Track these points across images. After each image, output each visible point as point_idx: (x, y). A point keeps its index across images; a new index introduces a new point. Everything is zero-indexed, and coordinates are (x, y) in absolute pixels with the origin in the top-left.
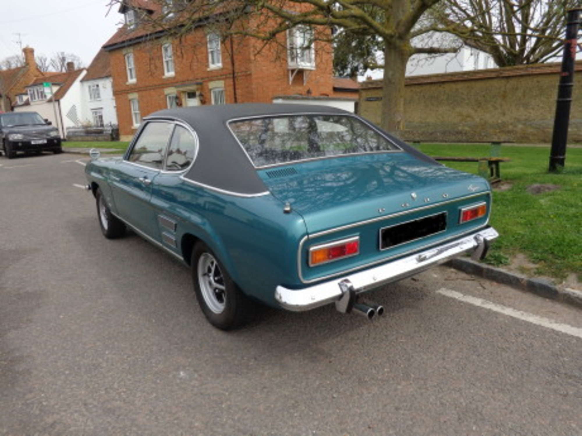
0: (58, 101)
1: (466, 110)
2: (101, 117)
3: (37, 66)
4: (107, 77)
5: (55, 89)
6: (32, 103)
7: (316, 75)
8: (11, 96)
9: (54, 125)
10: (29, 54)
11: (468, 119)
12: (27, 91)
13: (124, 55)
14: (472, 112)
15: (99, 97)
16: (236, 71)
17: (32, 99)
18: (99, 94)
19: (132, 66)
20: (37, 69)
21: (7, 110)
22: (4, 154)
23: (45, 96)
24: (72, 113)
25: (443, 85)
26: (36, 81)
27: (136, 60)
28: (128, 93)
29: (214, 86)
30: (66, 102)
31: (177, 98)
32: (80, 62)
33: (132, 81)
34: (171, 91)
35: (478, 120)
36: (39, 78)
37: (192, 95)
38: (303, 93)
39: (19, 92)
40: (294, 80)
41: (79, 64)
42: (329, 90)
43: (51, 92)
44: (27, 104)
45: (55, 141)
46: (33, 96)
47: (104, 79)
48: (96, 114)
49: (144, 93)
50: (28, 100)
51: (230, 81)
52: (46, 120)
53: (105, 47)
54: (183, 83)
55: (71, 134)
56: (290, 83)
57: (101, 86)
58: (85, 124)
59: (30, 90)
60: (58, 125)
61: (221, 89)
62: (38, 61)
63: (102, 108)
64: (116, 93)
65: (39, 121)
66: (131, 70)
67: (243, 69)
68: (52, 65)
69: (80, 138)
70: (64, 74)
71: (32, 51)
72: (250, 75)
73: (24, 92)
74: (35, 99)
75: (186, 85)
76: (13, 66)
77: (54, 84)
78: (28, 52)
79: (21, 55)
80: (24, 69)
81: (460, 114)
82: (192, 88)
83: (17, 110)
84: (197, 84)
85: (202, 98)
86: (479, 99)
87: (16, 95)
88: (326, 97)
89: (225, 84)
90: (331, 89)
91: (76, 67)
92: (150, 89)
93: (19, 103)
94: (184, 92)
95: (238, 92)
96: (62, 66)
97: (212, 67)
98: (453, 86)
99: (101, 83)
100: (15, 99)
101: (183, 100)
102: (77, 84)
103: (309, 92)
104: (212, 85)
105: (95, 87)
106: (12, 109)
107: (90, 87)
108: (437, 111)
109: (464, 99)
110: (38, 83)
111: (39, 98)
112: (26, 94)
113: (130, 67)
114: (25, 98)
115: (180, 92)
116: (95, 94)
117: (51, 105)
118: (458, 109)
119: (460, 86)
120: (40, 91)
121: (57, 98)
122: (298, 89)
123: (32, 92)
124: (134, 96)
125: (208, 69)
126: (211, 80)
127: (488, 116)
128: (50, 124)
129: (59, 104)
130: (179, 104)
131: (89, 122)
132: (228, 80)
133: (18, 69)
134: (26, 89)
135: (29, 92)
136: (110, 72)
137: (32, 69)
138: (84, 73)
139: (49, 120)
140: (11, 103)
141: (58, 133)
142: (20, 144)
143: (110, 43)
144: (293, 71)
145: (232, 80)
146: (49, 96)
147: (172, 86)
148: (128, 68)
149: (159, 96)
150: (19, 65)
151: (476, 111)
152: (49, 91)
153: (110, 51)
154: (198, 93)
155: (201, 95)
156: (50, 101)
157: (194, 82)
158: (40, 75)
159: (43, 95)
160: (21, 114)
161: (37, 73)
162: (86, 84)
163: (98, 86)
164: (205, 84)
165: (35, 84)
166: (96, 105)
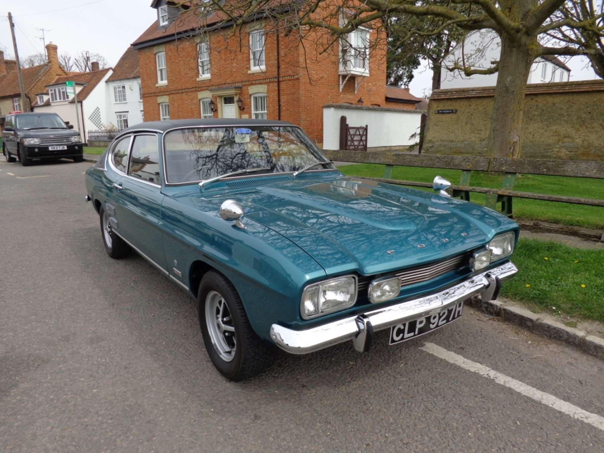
0: (81, 102)
1: (564, 129)
2: (126, 121)
3: (60, 64)
4: (135, 78)
5: (79, 89)
6: (52, 104)
7: (368, 82)
8: (32, 96)
9: (76, 129)
10: (51, 52)
11: (566, 140)
12: (48, 91)
13: (155, 55)
14: (572, 132)
15: (125, 99)
16: (282, 74)
17: (53, 100)
18: (124, 96)
19: (164, 67)
20: (60, 67)
21: (25, 110)
22: (17, 159)
23: (68, 97)
24: (96, 116)
25: (535, 98)
26: (58, 80)
27: (169, 60)
28: (157, 96)
29: (255, 92)
30: (89, 104)
31: (212, 103)
32: (105, 62)
33: (163, 82)
34: (206, 95)
35: (579, 141)
36: (61, 77)
37: (229, 100)
38: (354, 102)
39: (40, 92)
40: (345, 86)
41: (104, 64)
42: (381, 100)
43: (74, 93)
44: (48, 104)
45: (76, 148)
46: (54, 97)
47: (132, 80)
48: (121, 118)
49: (175, 96)
50: (49, 100)
51: (274, 86)
52: (67, 123)
53: (134, 45)
54: (220, 87)
55: (93, 139)
56: (341, 90)
57: (127, 88)
58: (109, 128)
59: (51, 90)
60: (79, 129)
61: (262, 95)
62: (61, 60)
63: (128, 112)
64: (144, 96)
65: (60, 124)
66: (161, 70)
67: (290, 72)
68: (76, 65)
69: (102, 144)
70: (88, 74)
71: (55, 48)
72: (298, 79)
73: (45, 92)
74: (56, 99)
75: (223, 89)
76: (36, 64)
77: (77, 84)
78: (51, 49)
79: (44, 52)
80: (46, 67)
81: (556, 133)
82: (230, 92)
83: (37, 111)
84: (236, 88)
85: (240, 104)
86: (584, 116)
87: (37, 95)
88: (377, 107)
89: (268, 89)
90: (384, 98)
91: (101, 67)
92: (182, 93)
93: (40, 103)
94: (220, 97)
95: (283, 99)
96: (86, 66)
97: (254, 69)
98: (550, 99)
99: (127, 84)
100: (35, 99)
101: (219, 106)
102: (102, 85)
103: (360, 101)
104: (252, 90)
105: (121, 89)
106: (32, 109)
107: (115, 88)
108: (527, 128)
109: (561, 115)
110: (61, 82)
111: (60, 99)
112: (47, 94)
113: (161, 68)
114: (46, 98)
115: (215, 97)
116: (121, 96)
117: (74, 106)
118: (554, 128)
119: (558, 99)
120: (61, 91)
121: (80, 99)
122: (349, 97)
123: (53, 92)
124: (164, 99)
125: (249, 72)
126: (252, 84)
127: (592, 137)
128: (71, 127)
129: (82, 106)
130: (215, 110)
131: (113, 126)
132: (271, 85)
133: (40, 67)
134: (47, 88)
135: (50, 92)
136: (139, 72)
137: (55, 67)
138: (110, 73)
139: (71, 124)
140: (31, 103)
141: (80, 138)
142: (36, 150)
143: (141, 41)
144: (344, 77)
145: (276, 84)
146: (71, 97)
147: (207, 89)
148: (158, 68)
149: (192, 100)
150: (42, 63)
151: (578, 130)
152: (72, 91)
153: (140, 49)
154: (236, 99)
155: (240, 101)
156: (72, 102)
157: (233, 86)
158: (63, 74)
159: (65, 95)
160: (40, 115)
161: (60, 72)
162: (112, 85)
163: (124, 87)
164: (244, 88)
165: (57, 84)
166: (121, 108)
